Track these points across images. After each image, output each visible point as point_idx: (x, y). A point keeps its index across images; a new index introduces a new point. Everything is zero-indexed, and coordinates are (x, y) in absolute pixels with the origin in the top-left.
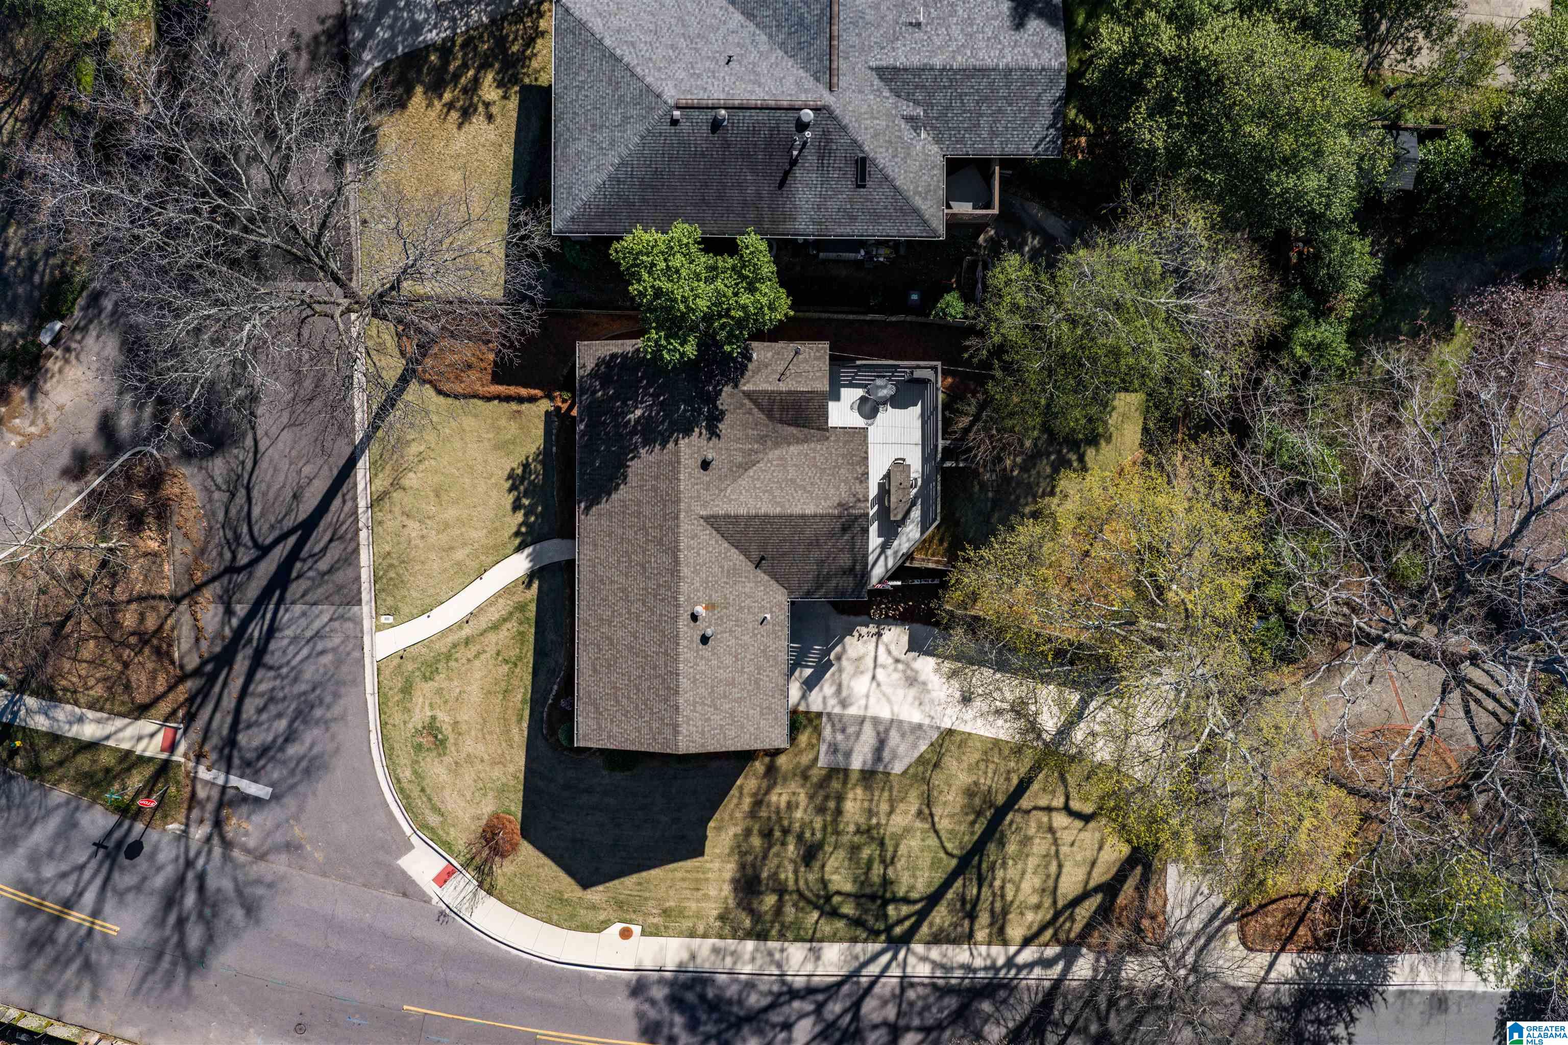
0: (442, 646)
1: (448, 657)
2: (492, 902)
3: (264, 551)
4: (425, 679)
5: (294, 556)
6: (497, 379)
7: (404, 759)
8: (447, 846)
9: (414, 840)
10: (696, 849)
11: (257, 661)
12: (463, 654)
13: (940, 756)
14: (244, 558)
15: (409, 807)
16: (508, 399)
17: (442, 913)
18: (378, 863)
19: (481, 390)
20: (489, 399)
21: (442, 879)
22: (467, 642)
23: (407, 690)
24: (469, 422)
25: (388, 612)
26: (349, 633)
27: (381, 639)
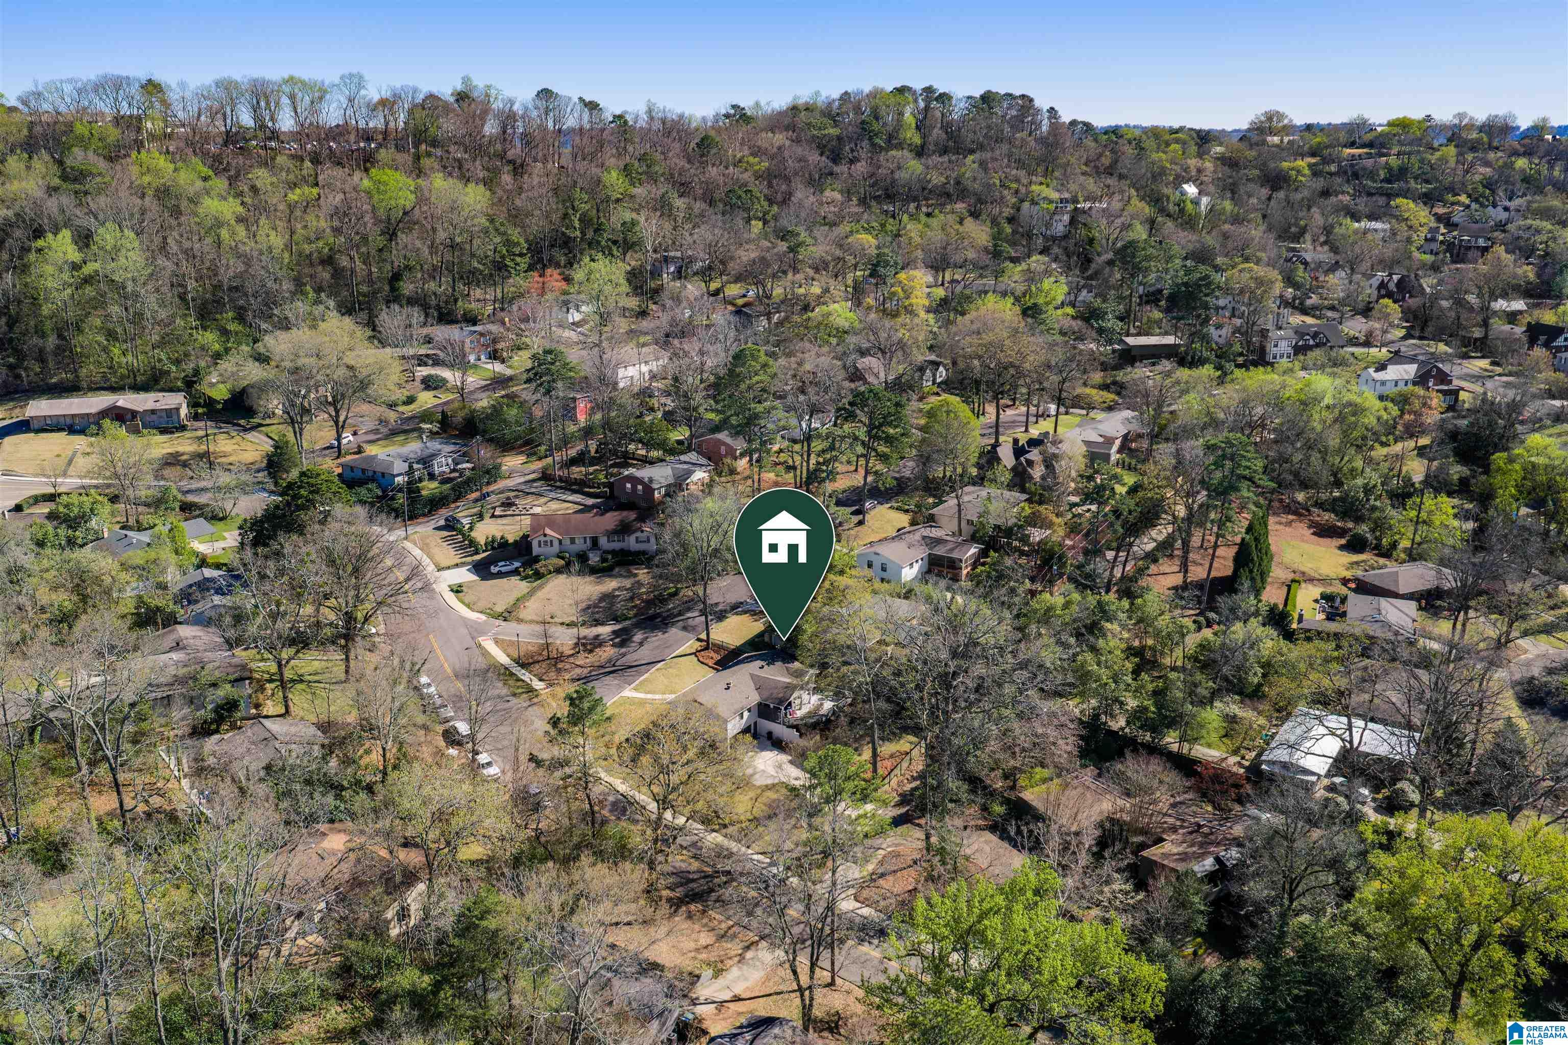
0: (641, 701)
1: (641, 704)
3: (614, 666)
4: (630, 705)
5: (621, 670)
6: (713, 661)
12: (646, 705)
13: (772, 788)
14: (608, 666)
19: (709, 664)
20: (709, 666)
22: (650, 704)
23: (623, 705)
24: (698, 668)
25: (635, 689)
26: (620, 688)
27: (628, 693)
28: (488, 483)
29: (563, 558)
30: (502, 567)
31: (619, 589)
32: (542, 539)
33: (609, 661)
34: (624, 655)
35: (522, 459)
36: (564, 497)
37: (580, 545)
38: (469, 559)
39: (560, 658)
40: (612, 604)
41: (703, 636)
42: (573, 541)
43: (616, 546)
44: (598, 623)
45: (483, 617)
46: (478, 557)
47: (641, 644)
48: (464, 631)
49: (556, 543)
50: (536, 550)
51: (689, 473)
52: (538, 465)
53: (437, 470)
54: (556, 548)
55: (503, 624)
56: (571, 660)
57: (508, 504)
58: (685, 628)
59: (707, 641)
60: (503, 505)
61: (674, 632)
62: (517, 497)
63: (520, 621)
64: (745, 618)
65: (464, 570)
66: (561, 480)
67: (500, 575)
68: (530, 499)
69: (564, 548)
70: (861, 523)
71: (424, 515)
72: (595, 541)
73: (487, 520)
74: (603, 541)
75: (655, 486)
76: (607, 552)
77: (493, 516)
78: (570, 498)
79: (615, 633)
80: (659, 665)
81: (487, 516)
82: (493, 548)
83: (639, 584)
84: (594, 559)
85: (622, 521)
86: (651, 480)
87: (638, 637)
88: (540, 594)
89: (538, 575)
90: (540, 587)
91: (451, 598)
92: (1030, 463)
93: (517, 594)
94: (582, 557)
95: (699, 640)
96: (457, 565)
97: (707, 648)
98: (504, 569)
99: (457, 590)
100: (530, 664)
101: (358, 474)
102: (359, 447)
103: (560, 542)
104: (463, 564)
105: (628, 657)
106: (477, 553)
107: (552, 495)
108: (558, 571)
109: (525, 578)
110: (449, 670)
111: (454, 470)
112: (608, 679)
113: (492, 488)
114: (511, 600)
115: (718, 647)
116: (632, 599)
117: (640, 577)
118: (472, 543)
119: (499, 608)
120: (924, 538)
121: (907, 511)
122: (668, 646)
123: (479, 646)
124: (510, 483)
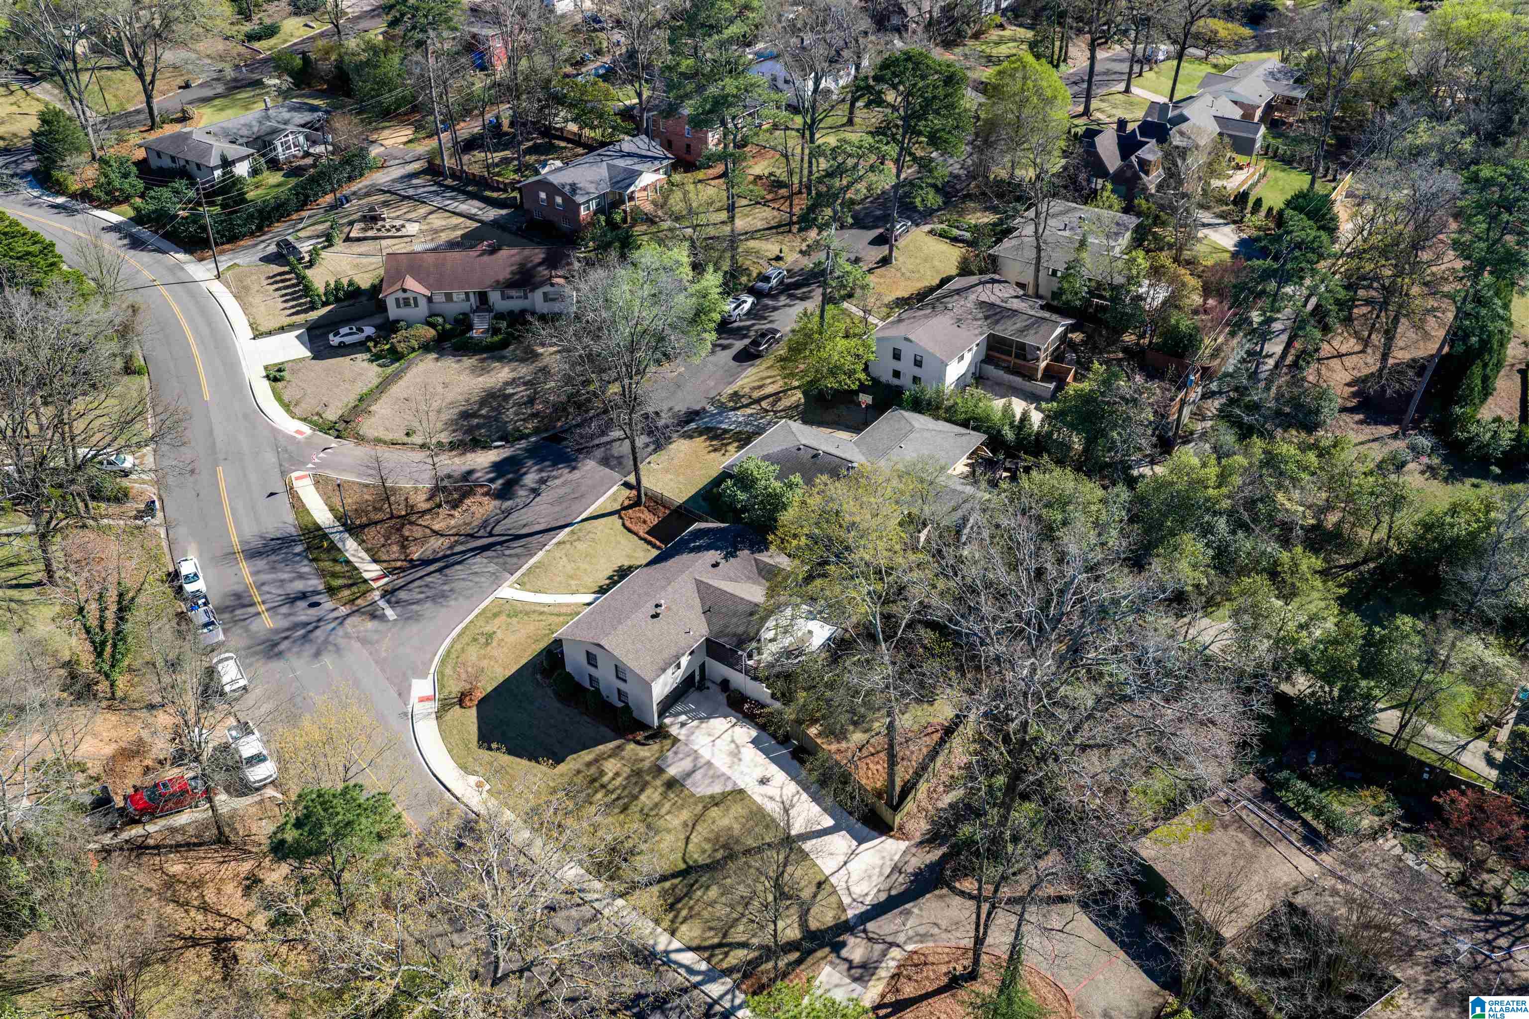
0: (527, 608)
1: (527, 614)
2: (434, 723)
3: (491, 535)
4: (509, 616)
5: (501, 543)
6: (648, 533)
7: (466, 639)
8: (442, 687)
9: (431, 677)
10: (559, 760)
11: (440, 570)
12: (535, 617)
13: (722, 801)
14: (480, 534)
15: (443, 662)
16: (649, 543)
17: (406, 714)
18: (404, 674)
19: (641, 534)
20: (641, 538)
21: (422, 700)
22: (541, 613)
23: (495, 615)
24: (623, 541)
25: (521, 584)
26: (497, 581)
27: (508, 591)
28: (350, 179)
29: (433, 326)
30: (345, 335)
31: (513, 382)
32: (401, 295)
33: (484, 524)
34: (508, 513)
35: (404, 134)
36: (454, 205)
37: (460, 303)
38: (300, 318)
39: (410, 516)
40: (499, 409)
41: (632, 479)
42: (449, 297)
43: (515, 304)
44: (476, 444)
45: (306, 429)
46: (314, 315)
47: (535, 492)
48: (271, 458)
49: (423, 302)
50: (393, 312)
51: (634, 175)
52: (426, 146)
53: (281, 154)
54: (423, 309)
55: (334, 443)
56: (426, 520)
57: (372, 219)
58: (605, 462)
59: (638, 486)
60: (364, 219)
61: (589, 467)
62: (386, 204)
63: (360, 439)
64: (700, 443)
65: (290, 337)
66: (453, 176)
67: (344, 350)
68: (405, 207)
69: (437, 308)
70: (885, 261)
71: (252, 234)
72: (483, 297)
73: (339, 245)
74: (495, 297)
75: (579, 199)
76: (500, 316)
77: (348, 239)
78: (463, 207)
79: (498, 468)
80: (563, 534)
81: (338, 241)
82: (337, 300)
83: (545, 370)
84: (479, 328)
85: (522, 265)
86: (574, 188)
87: (530, 479)
88: (397, 389)
89: (396, 356)
90: (396, 376)
91: (263, 390)
92: (1144, 165)
93: (361, 388)
94: (464, 323)
95: (627, 485)
96: (282, 329)
97: (637, 503)
98: (348, 340)
99: (275, 375)
100: (363, 527)
101: (167, 163)
102: (183, 111)
103: (430, 300)
104: (292, 327)
105: (514, 516)
106: (313, 308)
107: (437, 202)
108: (426, 348)
109: (376, 358)
110: (235, 540)
111: (307, 154)
112: (479, 563)
113: (356, 186)
114: (351, 399)
115: (656, 501)
116: (531, 401)
117: (546, 360)
118: (307, 290)
119: (331, 415)
120: (982, 304)
121: (955, 240)
122: (580, 497)
123: (291, 491)
124: (381, 178)
